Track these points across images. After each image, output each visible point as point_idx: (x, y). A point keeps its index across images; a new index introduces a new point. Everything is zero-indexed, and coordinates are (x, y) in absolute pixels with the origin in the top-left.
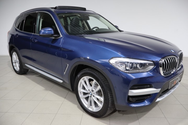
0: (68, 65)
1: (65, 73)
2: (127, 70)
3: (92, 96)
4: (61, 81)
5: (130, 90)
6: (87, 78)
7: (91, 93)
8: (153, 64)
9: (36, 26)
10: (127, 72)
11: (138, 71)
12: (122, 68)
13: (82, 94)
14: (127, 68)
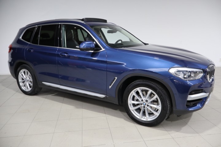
0: (116, 78)
1: (110, 87)
2: (185, 78)
3: (146, 106)
4: (103, 96)
5: (189, 96)
6: (140, 89)
7: (145, 103)
8: (203, 72)
9: (61, 39)
10: (185, 79)
11: (192, 78)
12: (181, 76)
13: (132, 106)
14: (185, 77)
